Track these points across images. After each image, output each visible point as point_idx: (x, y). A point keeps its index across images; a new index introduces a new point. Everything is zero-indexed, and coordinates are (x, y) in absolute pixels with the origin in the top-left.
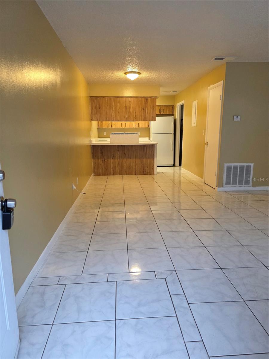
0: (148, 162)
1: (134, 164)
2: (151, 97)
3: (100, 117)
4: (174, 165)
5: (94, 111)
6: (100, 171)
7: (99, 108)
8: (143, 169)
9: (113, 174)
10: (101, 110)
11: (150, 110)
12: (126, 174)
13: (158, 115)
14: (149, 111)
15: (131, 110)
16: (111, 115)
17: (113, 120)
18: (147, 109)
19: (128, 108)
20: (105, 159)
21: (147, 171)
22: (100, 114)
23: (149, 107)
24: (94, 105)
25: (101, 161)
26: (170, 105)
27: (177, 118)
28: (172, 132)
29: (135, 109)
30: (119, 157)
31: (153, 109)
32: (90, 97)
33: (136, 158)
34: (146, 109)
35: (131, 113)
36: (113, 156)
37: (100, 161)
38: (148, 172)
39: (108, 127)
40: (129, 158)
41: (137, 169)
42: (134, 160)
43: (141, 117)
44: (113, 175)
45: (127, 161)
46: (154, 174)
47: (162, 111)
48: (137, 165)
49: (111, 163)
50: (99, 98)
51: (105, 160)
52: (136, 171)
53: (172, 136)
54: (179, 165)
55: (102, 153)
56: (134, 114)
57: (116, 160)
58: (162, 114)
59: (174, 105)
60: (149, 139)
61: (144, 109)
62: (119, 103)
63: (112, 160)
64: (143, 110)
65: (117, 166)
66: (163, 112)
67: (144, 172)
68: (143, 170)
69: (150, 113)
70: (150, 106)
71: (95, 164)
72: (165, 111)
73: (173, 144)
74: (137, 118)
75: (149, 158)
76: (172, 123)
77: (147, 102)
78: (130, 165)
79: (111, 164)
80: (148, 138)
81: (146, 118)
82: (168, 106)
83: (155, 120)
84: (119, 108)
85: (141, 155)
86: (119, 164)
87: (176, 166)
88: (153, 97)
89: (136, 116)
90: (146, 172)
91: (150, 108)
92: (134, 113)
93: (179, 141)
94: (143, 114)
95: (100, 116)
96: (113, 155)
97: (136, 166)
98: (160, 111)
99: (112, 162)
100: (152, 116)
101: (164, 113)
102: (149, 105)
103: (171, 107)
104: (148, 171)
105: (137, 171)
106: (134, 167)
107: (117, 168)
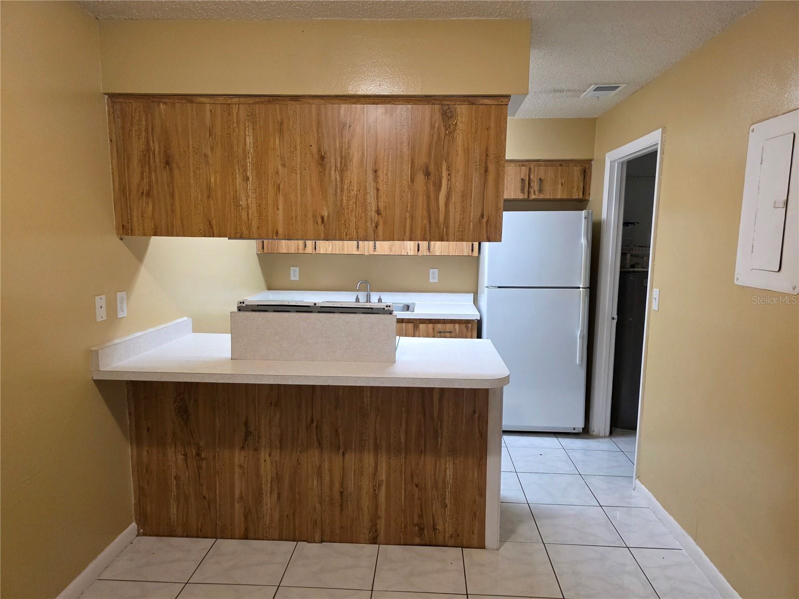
0: (449, 473)
1: (366, 484)
2: (470, 100)
3: (173, 211)
4: (585, 432)
5: (136, 180)
6: (174, 510)
7: (168, 163)
8: (421, 516)
9: (247, 529)
10: (176, 172)
11: (467, 179)
12: (317, 538)
13: (514, 205)
14: (459, 184)
15: (353, 174)
16: (238, 205)
17: (246, 232)
18: (448, 169)
19: (332, 160)
20: (199, 448)
21: (440, 527)
22: (172, 196)
23: (459, 161)
24: (137, 147)
25: (180, 457)
26: (572, 161)
27: (604, 216)
28: (581, 280)
29: (376, 171)
30: (281, 441)
31: (486, 171)
32: (112, 96)
33: (377, 448)
34: (445, 173)
35: (354, 193)
36: (248, 434)
37: (174, 458)
38: (450, 530)
39: (301, 251)
40: (341, 447)
41: (382, 513)
42: (369, 459)
43: (412, 218)
44: (246, 537)
45: (326, 465)
46: (482, 546)
47: (535, 186)
48: (383, 488)
49: (237, 470)
50: (162, 106)
51: (198, 455)
52: (375, 525)
53: (581, 298)
54: (608, 433)
55: (183, 412)
56: (371, 198)
57: (264, 454)
58: (535, 200)
59: (590, 161)
60: (476, 301)
61: (427, 174)
62: (281, 131)
63: (239, 457)
64: (420, 178)
65: (266, 488)
66: (540, 191)
67: (422, 529)
68: (416, 519)
69: (465, 196)
70: (467, 151)
71: (142, 470)
72: (547, 187)
73: (582, 337)
74: (385, 223)
75: (453, 452)
76: (583, 242)
77: (447, 128)
78: (342, 484)
79: (237, 476)
80: (470, 297)
81: (437, 222)
82: (562, 163)
83: (495, 235)
84: (284, 165)
85: (406, 433)
86: (278, 478)
87: (597, 437)
88: (487, 101)
89: (378, 212)
90: (435, 529)
91: (467, 165)
92: (372, 192)
93: (615, 321)
94: (421, 200)
95: (173, 204)
96: (246, 424)
97: (375, 497)
98: (526, 184)
99: (241, 466)
100: (474, 213)
101: (542, 197)
102: (460, 152)
103: (576, 171)
104: (445, 525)
105: (382, 525)
106: (366, 502)
107: (269, 502)
